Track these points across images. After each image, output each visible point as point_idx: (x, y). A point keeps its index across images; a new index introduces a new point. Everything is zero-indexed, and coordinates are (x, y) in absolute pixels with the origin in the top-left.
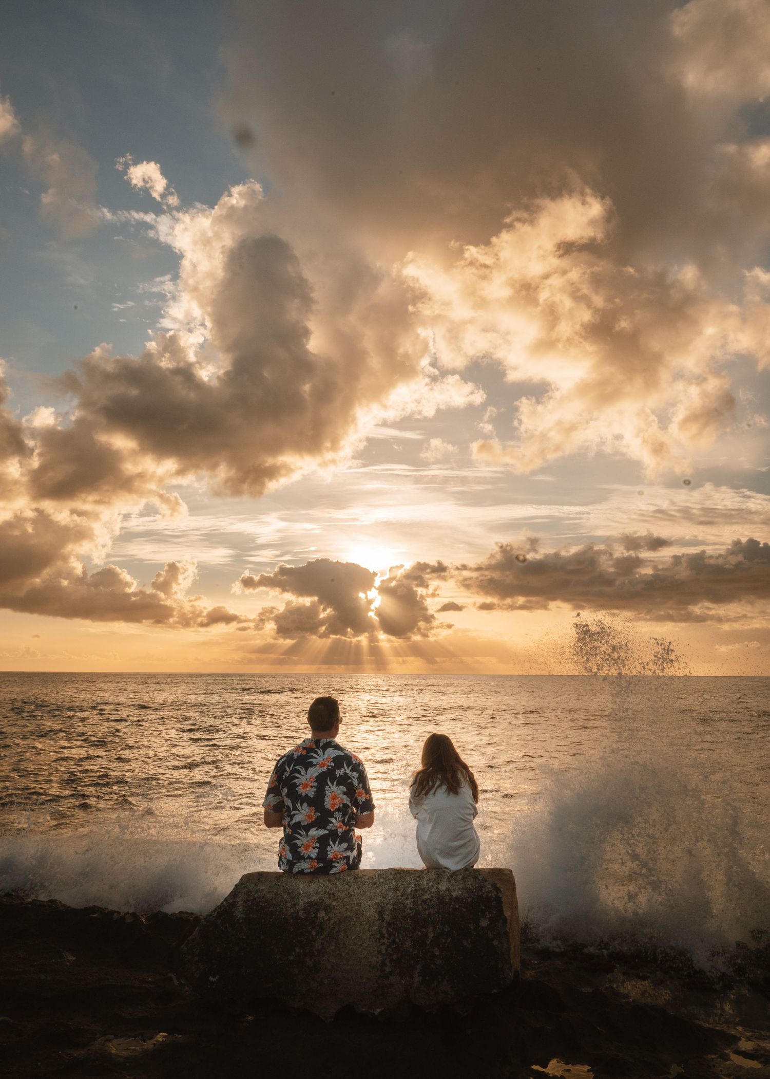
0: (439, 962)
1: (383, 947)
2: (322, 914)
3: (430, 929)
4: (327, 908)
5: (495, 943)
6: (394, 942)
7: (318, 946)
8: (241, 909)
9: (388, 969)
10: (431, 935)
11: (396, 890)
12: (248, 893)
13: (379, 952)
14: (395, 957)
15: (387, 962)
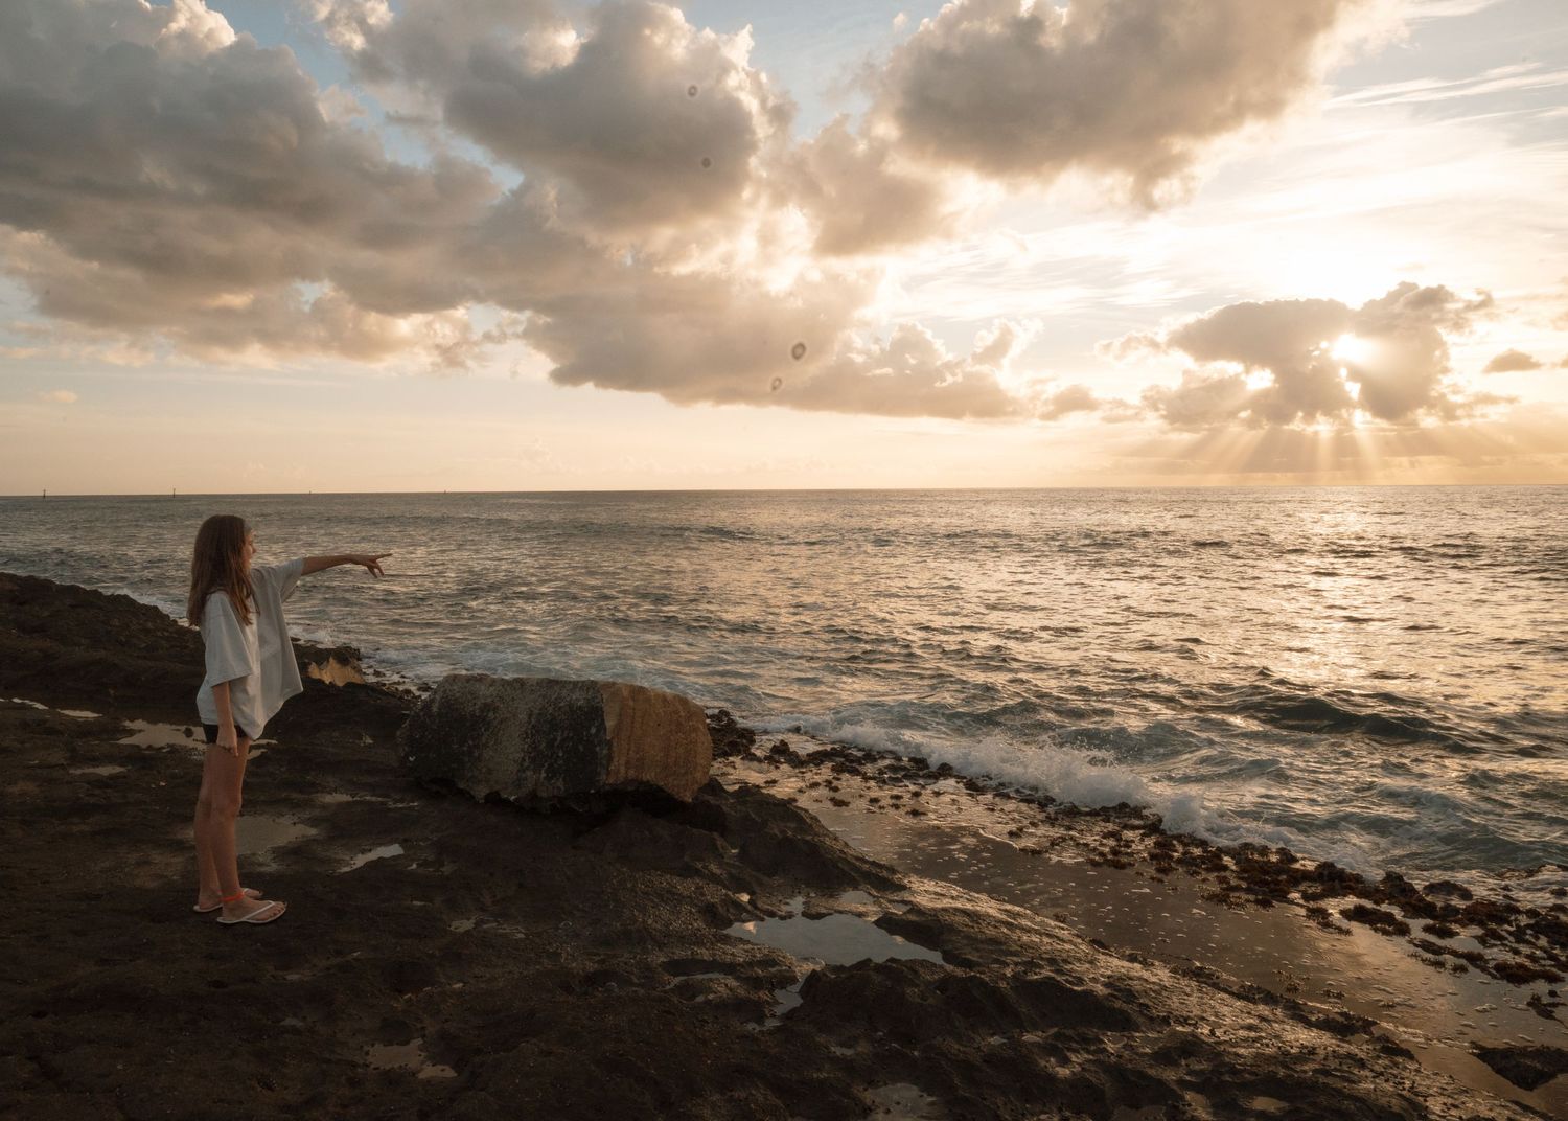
0: (561, 762)
1: (526, 746)
2: (491, 715)
3: (559, 734)
4: (496, 709)
5: (598, 749)
6: (534, 742)
7: (484, 740)
8: (437, 704)
9: (526, 764)
10: (559, 739)
11: (544, 697)
12: (445, 692)
13: (522, 750)
14: (532, 755)
15: (527, 758)
